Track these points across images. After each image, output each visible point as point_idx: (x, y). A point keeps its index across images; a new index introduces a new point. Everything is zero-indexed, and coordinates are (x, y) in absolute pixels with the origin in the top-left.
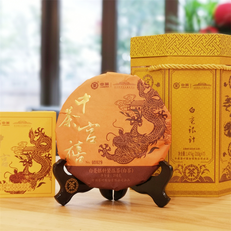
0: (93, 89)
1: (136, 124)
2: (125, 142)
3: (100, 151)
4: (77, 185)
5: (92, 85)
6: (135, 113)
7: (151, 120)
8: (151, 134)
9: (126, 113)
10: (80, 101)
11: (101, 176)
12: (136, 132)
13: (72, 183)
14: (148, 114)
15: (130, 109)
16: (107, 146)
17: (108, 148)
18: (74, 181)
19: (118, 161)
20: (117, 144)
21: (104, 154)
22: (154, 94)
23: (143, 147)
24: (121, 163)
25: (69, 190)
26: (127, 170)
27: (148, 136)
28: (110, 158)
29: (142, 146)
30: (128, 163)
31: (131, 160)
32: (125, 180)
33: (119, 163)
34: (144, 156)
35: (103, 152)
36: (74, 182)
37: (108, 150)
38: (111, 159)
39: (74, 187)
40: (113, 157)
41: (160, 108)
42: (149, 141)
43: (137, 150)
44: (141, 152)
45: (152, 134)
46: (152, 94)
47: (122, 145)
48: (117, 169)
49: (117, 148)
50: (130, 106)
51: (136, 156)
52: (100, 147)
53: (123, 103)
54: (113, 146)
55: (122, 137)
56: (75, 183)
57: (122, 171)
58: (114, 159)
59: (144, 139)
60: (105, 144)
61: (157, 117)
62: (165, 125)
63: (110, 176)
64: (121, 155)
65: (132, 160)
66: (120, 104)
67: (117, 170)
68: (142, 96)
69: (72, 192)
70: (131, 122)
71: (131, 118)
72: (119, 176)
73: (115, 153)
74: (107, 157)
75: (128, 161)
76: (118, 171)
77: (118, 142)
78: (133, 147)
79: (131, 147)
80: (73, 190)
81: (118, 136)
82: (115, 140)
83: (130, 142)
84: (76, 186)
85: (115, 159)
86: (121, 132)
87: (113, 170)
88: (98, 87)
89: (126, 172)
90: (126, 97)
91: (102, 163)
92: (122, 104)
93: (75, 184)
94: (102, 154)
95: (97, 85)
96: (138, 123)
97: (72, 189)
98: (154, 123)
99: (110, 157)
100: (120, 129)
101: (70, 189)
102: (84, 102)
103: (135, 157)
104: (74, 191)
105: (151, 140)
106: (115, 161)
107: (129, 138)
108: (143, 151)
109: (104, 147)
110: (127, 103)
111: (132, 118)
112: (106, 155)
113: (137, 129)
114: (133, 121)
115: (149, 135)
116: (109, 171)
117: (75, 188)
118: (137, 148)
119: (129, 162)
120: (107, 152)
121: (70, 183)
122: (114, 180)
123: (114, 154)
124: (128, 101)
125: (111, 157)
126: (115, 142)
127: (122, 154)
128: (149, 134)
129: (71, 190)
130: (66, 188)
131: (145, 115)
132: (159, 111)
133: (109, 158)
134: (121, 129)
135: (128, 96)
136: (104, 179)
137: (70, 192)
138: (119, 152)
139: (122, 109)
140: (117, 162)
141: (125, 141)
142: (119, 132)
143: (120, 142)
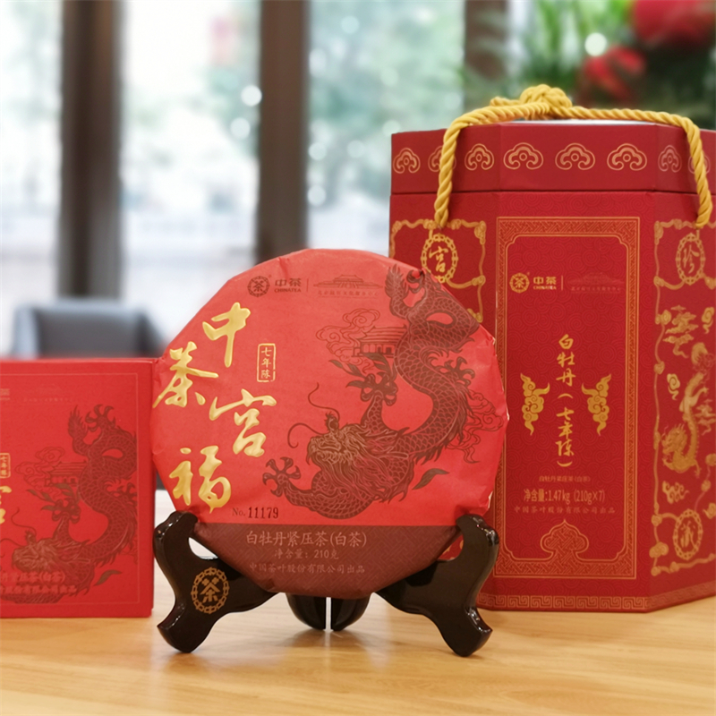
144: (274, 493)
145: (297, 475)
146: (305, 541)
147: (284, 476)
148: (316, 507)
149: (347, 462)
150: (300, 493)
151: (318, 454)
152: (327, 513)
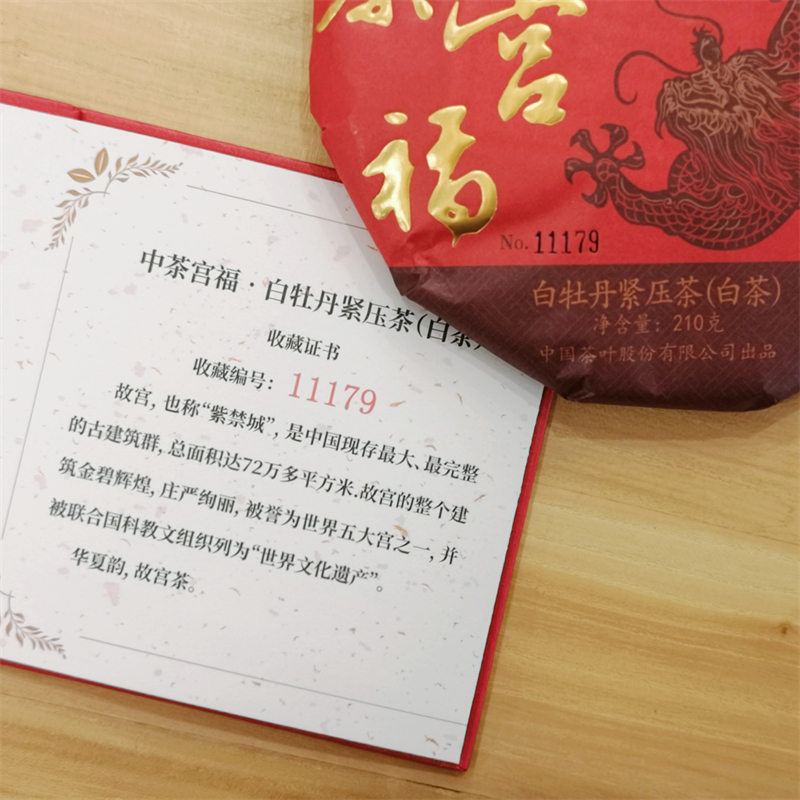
144: (590, 200)
145: (636, 162)
146: (656, 297)
147: (609, 163)
148: (677, 227)
149: (740, 131)
150: (643, 198)
151: (680, 114)
152: (701, 238)
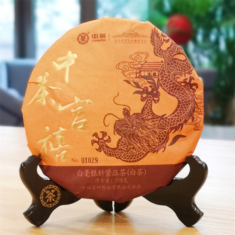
0: (81, 43)
1: (150, 100)
2: (132, 128)
3: (94, 142)
4: (58, 195)
5: (79, 37)
6: (148, 82)
7: (173, 92)
8: (173, 115)
9: (134, 82)
10: (59, 63)
11: (97, 182)
12: (150, 111)
13: (50, 191)
14: (168, 83)
15: (140, 76)
16: (105, 134)
17: (106, 138)
18: (54, 189)
19: (123, 159)
20: (121, 131)
21: (100, 148)
22: (177, 51)
23: (162, 136)
24: (127, 161)
25: (46, 203)
26: (137, 171)
27: (168, 118)
28: (110, 154)
29: (160, 133)
30: (138, 160)
31: (142, 156)
32: (134, 187)
33: (125, 161)
34: (163, 148)
35: (99, 144)
36: (54, 191)
37: (107, 141)
38: (111, 156)
39: (54, 198)
40: (114, 152)
41: (186, 74)
42: (171, 125)
43: (152, 140)
44: (158, 143)
45: (176, 115)
46: (174, 51)
47: (128, 133)
48: (122, 170)
49: (121, 137)
50: (140, 71)
51: (150, 150)
52: (94, 136)
53: (129, 66)
54: (115, 134)
55: (128, 121)
56: (56, 191)
57: (129, 173)
58: (115, 155)
59: (163, 123)
60: (101, 132)
61: (183, 87)
62: (194, 100)
63: (110, 181)
64: (126, 149)
65: (144, 156)
66: (125, 67)
67: (121, 172)
68: (158, 55)
69: (51, 206)
70: (142, 96)
71: (142, 90)
72: (124, 181)
73: (118, 145)
74: (105, 152)
75: (138, 157)
76: (123, 174)
77: (122, 128)
78: (146, 136)
79: (143, 136)
80: (53, 202)
81: (122, 119)
82: (117, 126)
83: (141, 127)
84: (57, 197)
85: (118, 155)
86: (126, 112)
87: (115, 172)
88: (88, 40)
89: (134, 174)
90: (133, 57)
91: (97, 161)
92: (127, 68)
93: (55, 193)
94: (98, 147)
95: (86, 37)
96: (153, 98)
97: (50, 201)
98: (177, 98)
99: (110, 151)
100: (124, 107)
101: (47, 201)
102: (67, 65)
103: (149, 152)
104: (54, 204)
105: (174, 124)
106: (118, 158)
107: (139, 121)
108: (160, 142)
109: (100, 136)
110: (134, 67)
111: (144, 89)
112: (103, 148)
113: (151, 107)
114: (144, 95)
115: (170, 117)
116: (108, 174)
117: (55, 200)
118: (151, 136)
119: (140, 159)
120: (105, 144)
121: (47, 192)
122: (116, 187)
123: (116, 147)
124: (137, 63)
125: (112, 152)
126: (117, 128)
127: (129, 147)
128: (171, 115)
129: (49, 203)
130: (42, 201)
131: (163, 85)
132: (186, 77)
133: (108, 153)
134: (127, 107)
135: (137, 55)
136: (101, 186)
137: (47, 206)
138: (124, 144)
139: (128, 76)
140: (121, 159)
141: (133, 126)
142: (124, 112)
143: (124, 128)
